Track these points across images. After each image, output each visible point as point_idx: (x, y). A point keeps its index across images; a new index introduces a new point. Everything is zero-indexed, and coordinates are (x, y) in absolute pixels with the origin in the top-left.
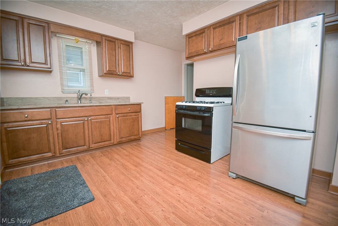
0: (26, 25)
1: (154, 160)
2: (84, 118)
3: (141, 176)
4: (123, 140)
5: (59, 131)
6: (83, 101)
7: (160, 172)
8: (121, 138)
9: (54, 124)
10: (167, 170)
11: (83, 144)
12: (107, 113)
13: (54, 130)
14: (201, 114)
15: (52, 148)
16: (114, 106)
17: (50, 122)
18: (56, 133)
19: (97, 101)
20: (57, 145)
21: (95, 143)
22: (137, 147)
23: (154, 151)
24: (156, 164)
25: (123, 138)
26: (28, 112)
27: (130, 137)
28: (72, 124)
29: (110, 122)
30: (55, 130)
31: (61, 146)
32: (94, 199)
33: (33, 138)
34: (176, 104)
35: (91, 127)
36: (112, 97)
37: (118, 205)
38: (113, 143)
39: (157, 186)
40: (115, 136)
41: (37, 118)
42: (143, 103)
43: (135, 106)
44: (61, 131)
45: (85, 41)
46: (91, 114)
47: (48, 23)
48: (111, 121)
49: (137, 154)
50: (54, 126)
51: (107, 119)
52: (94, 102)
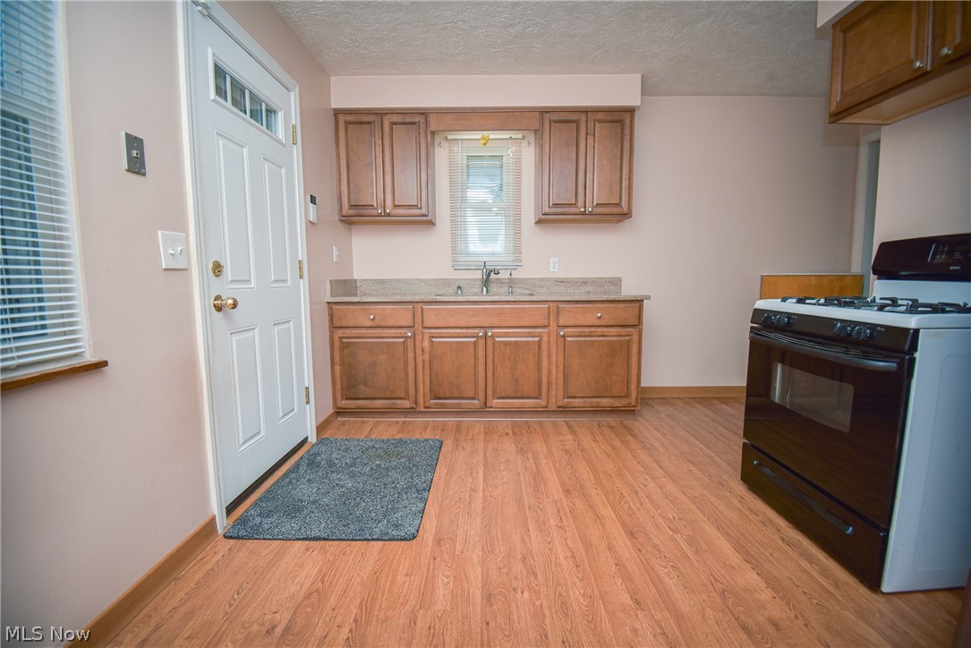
0: (387, 129)
1: (636, 493)
2: (477, 331)
3: (560, 527)
4: (576, 405)
5: (427, 357)
6: (493, 288)
7: (627, 540)
8: (569, 397)
9: (419, 338)
10: (656, 542)
11: (471, 395)
12: (533, 324)
13: (417, 351)
14: (852, 358)
15: (412, 391)
16: (556, 304)
17: (409, 334)
18: (420, 360)
19: (527, 289)
20: (421, 385)
21: (499, 398)
22: (613, 436)
23: (656, 462)
24: (630, 508)
25: (575, 397)
26: (376, 309)
27: (597, 400)
28: (452, 342)
29: (539, 347)
30: (419, 352)
31: (427, 390)
32: (414, 538)
33: (381, 363)
34: (756, 306)
35: (493, 354)
36: (567, 279)
37: (446, 580)
38: (546, 407)
39: (581, 580)
40: (554, 387)
41: (390, 324)
42: (649, 298)
43: (622, 305)
44: (430, 356)
45: (508, 137)
46: (494, 321)
47: (424, 113)
48: (544, 346)
49: (596, 456)
50: (418, 344)
51: (531, 339)
52: (520, 291)
